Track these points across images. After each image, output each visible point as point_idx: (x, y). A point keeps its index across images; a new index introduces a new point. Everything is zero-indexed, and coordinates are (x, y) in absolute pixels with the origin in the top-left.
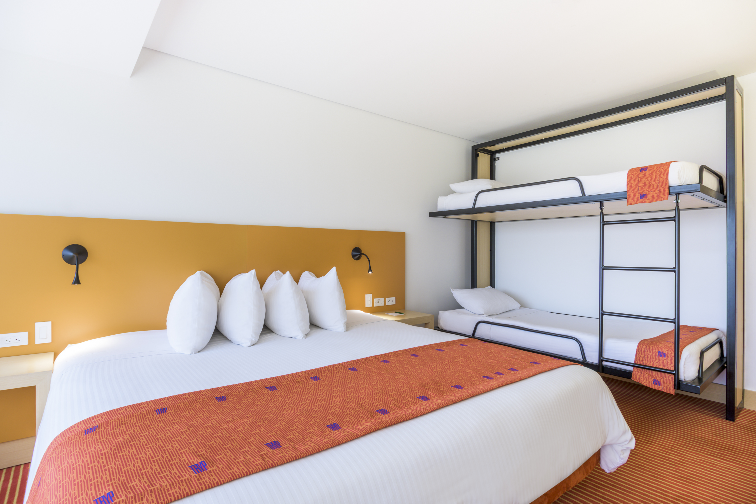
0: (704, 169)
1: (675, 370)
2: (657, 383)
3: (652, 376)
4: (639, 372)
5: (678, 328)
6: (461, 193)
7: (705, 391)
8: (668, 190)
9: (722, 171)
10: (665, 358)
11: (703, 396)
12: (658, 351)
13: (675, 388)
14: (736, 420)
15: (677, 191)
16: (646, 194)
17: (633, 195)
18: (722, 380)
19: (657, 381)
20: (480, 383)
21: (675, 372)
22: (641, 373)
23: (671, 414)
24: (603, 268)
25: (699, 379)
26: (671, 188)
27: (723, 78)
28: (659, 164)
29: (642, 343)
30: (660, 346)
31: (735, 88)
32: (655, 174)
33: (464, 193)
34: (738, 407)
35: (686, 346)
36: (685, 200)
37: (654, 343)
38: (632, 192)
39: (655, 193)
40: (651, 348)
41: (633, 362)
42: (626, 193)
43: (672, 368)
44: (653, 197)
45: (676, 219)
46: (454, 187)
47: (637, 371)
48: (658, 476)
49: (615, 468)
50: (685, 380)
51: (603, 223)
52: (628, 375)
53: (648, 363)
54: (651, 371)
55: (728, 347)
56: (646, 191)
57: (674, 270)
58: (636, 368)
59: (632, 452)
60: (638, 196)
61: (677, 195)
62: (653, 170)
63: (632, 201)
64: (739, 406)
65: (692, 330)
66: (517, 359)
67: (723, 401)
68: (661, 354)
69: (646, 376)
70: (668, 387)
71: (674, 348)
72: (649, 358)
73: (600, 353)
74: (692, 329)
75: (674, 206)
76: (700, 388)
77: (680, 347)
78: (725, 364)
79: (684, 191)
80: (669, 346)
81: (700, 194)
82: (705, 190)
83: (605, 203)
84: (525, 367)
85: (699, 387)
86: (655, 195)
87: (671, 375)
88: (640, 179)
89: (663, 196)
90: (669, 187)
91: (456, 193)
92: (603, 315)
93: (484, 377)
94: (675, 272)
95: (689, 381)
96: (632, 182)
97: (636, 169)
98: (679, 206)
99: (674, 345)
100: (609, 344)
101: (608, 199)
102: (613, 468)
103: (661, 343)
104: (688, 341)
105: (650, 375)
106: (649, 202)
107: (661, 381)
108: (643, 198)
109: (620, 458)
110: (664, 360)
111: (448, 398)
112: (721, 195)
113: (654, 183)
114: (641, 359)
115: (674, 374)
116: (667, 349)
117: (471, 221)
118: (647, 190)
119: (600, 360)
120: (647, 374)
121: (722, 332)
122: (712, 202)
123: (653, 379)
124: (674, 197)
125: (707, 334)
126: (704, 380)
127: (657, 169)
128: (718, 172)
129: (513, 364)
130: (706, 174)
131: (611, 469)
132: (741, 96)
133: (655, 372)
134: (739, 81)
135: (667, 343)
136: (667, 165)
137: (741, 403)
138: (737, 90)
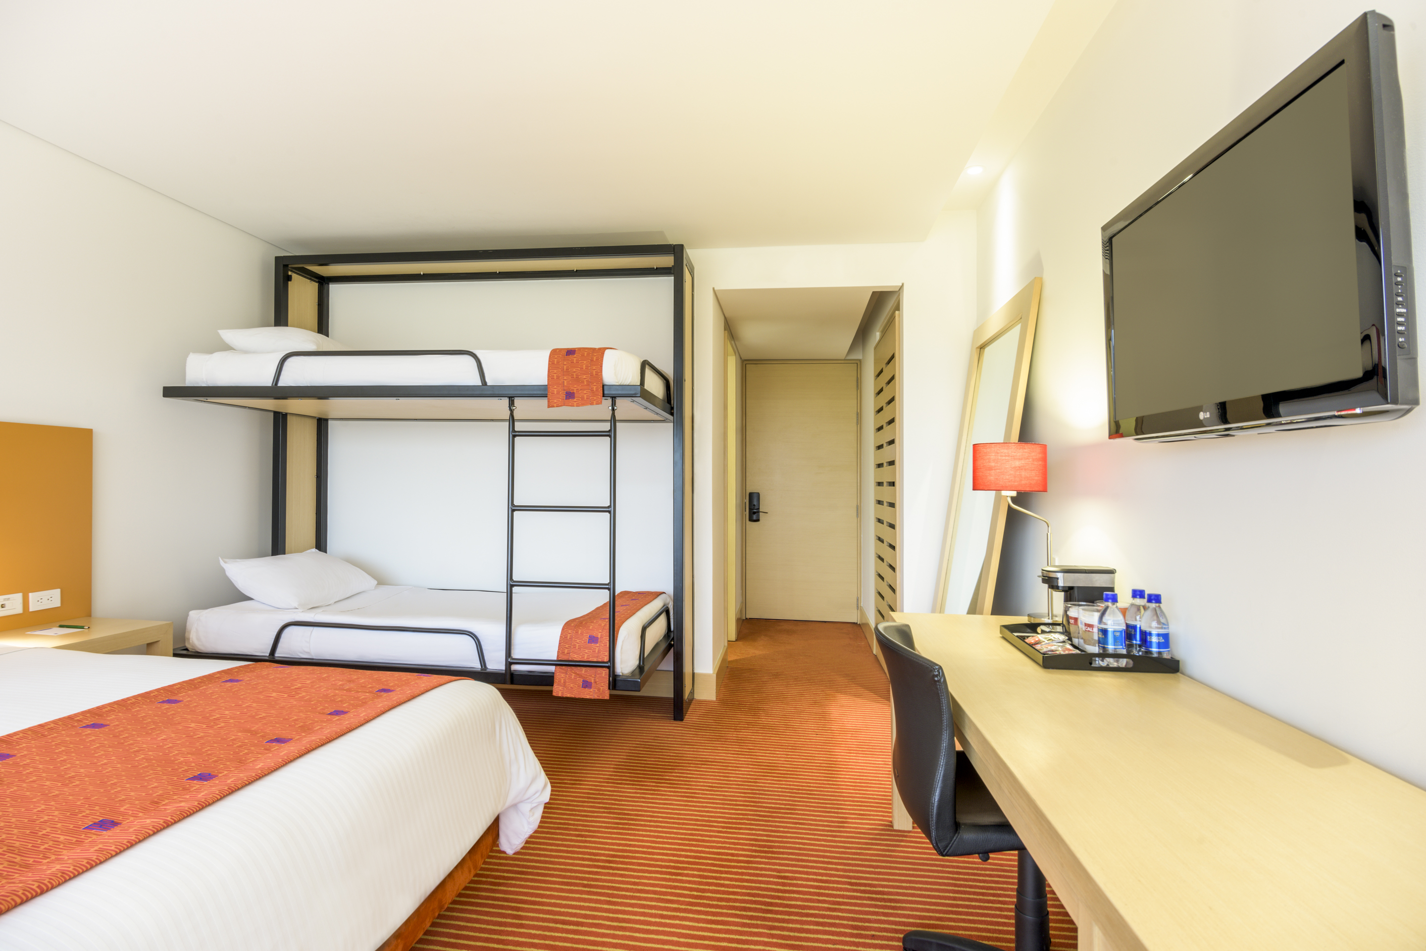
0: (647, 366)
1: (610, 660)
2: (587, 686)
3: (580, 676)
4: (563, 673)
5: (613, 598)
6: (245, 352)
7: (647, 684)
8: (602, 391)
9: (669, 371)
10: (598, 645)
11: (645, 692)
12: (588, 635)
13: (609, 689)
14: (685, 716)
15: (613, 392)
16: (574, 393)
17: (555, 393)
18: (668, 665)
19: (587, 682)
20: (260, 756)
21: (610, 664)
22: (566, 674)
23: (609, 728)
24: (513, 509)
25: (640, 668)
26: (605, 387)
27: (671, 245)
28: (591, 348)
29: (568, 625)
30: (591, 628)
31: (685, 262)
32: (585, 362)
33: (254, 352)
34: (687, 698)
35: (624, 622)
36: (625, 407)
37: (584, 623)
38: (555, 387)
39: (585, 392)
40: (579, 633)
41: (556, 659)
42: (545, 388)
43: (606, 659)
44: (583, 399)
45: (611, 434)
46: (229, 336)
47: (560, 672)
48: (587, 833)
49: (522, 843)
50: (622, 673)
51: (513, 434)
52: (548, 679)
53: (576, 656)
54: (579, 668)
55: (675, 617)
56: (574, 388)
57: (608, 509)
58: (558, 667)
59: (548, 807)
60: (563, 395)
61: (614, 398)
62: (583, 355)
63: (555, 401)
64: (689, 697)
65: (634, 598)
66: (349, 690)
67: (671, 695)
68: (593, 640)
69: (573, 677)
70: (602, 688)
71: (608, 627)
72: (577, 648)
73: (508, 652)
74: (634, 596)
75: (608, 416)
76: (640, 682)
77: (616, 625)
78: (671, 641)
79: (622, 394)
80: (603, 625)
81: (640, 400)
82: (646, 395)
83: (517, 401)
84: (364, 703)
85: (639, 680)
86: (585, 396)
87: (604, 669)
88: (565, 367)
89: (595, 398)
90: (603, 386)
91: (234, 349)
92: (512, 586)
93: (272, 741)
94: (610, 512)
95: (627, 674)
96: (555, 371)
97: (561, 350)
98: (616, 414)
99: (608, 624)
100: (520, 634)
101: (522, 394)
102: (518, 843)
103: (592, 622)
104: (627, 614)
105: (578, 674)
106: (578, 405)
107: (593, 681)
108: (569, 399)
109: (529, 823)
110: (596, 647)
111: (171, 808)
112: (668, 405)
113: (585, 377)
114: (566, 651)
115: (608, 667)
116: (600, 631)
117: (272, 414)
118: (575, 386)
119: (508, 663)
120: (573, 674)
121: (669, 596)
122: (657, 414)
123: (582, 679)
124: (610, 401)
125: (651, 601)
126: (646, 668)
127: (588, 354)
128: (665, 372)
129: (340, 701)
130: (648, 372)
131: (516, 846)
132: (691, 274)
133: (584, 669)
134: (692, 254)
135: (600, 622)
136: (602, 351)
137: (691, 692)
138: (686, 265)
